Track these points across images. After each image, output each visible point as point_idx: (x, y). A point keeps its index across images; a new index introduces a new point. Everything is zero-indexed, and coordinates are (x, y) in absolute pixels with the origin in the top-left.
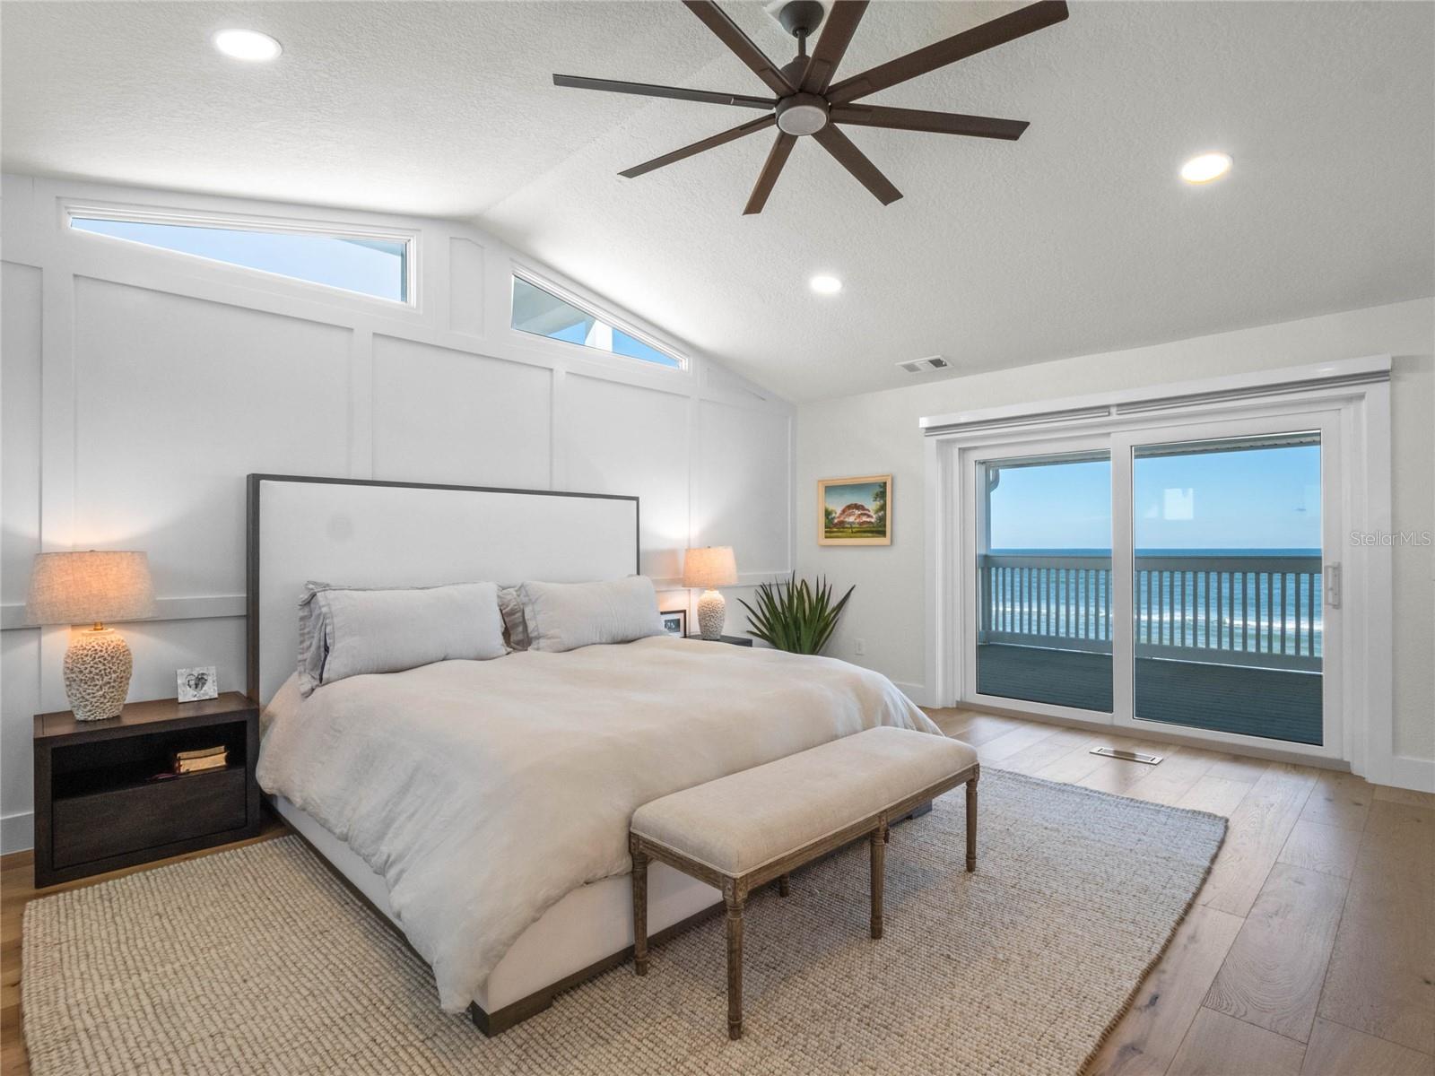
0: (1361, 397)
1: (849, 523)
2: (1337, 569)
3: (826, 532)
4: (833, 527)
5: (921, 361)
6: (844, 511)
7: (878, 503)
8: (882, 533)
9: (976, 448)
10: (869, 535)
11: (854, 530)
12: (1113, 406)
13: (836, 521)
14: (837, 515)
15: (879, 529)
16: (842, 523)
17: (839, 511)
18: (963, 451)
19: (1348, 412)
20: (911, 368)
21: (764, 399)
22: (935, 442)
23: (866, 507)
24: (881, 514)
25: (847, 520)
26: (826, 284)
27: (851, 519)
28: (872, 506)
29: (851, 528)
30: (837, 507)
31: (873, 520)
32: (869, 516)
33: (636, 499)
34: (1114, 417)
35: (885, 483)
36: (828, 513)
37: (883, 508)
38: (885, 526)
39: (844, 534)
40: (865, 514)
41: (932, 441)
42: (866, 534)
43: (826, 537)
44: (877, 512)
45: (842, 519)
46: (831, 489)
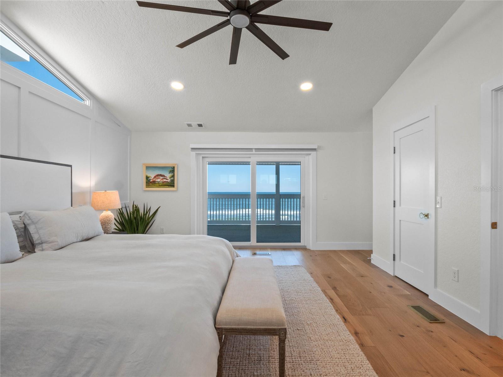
0: (310, 154)
1: (157, 182)
2: (304, 197)
3: (146, 185)
4: (150, 183)
5: (194, 124)
6: (155, 177)
7: (171, 175)
8: (173, 186)
9: (207, 157)
10: (167, 186)
11: (160, 185)
12: (254, 149)
13: (151, 181)
14: (152, 178)
15: (172, 184)
16: (154, 182)
17: (153, 177)
18: (203, 157)
19: (307, 157)
20: (189, 125)
21: (120, 126)
22: (195, 154)
23: (166, 176)
24: (172, 179)
25: (156, 180)
26: (177, 86)
27: (159, 180)
28: (168, 175)
29: (159, 184)
30: (152, 175)
31: (169, 181)
32: (167, 179)
33: (71, 166)
34: (254, 152)
35: (174, 167)
36: (147, 178)
37: (173, 176)
38: (174, 183)
39: (155, 186)
40: (165, 178)
41: (194, 153)
42: (166, 186)
43: (146, 187)
44: (170, 178)
45: (154, 180)
46: (148, 168)
